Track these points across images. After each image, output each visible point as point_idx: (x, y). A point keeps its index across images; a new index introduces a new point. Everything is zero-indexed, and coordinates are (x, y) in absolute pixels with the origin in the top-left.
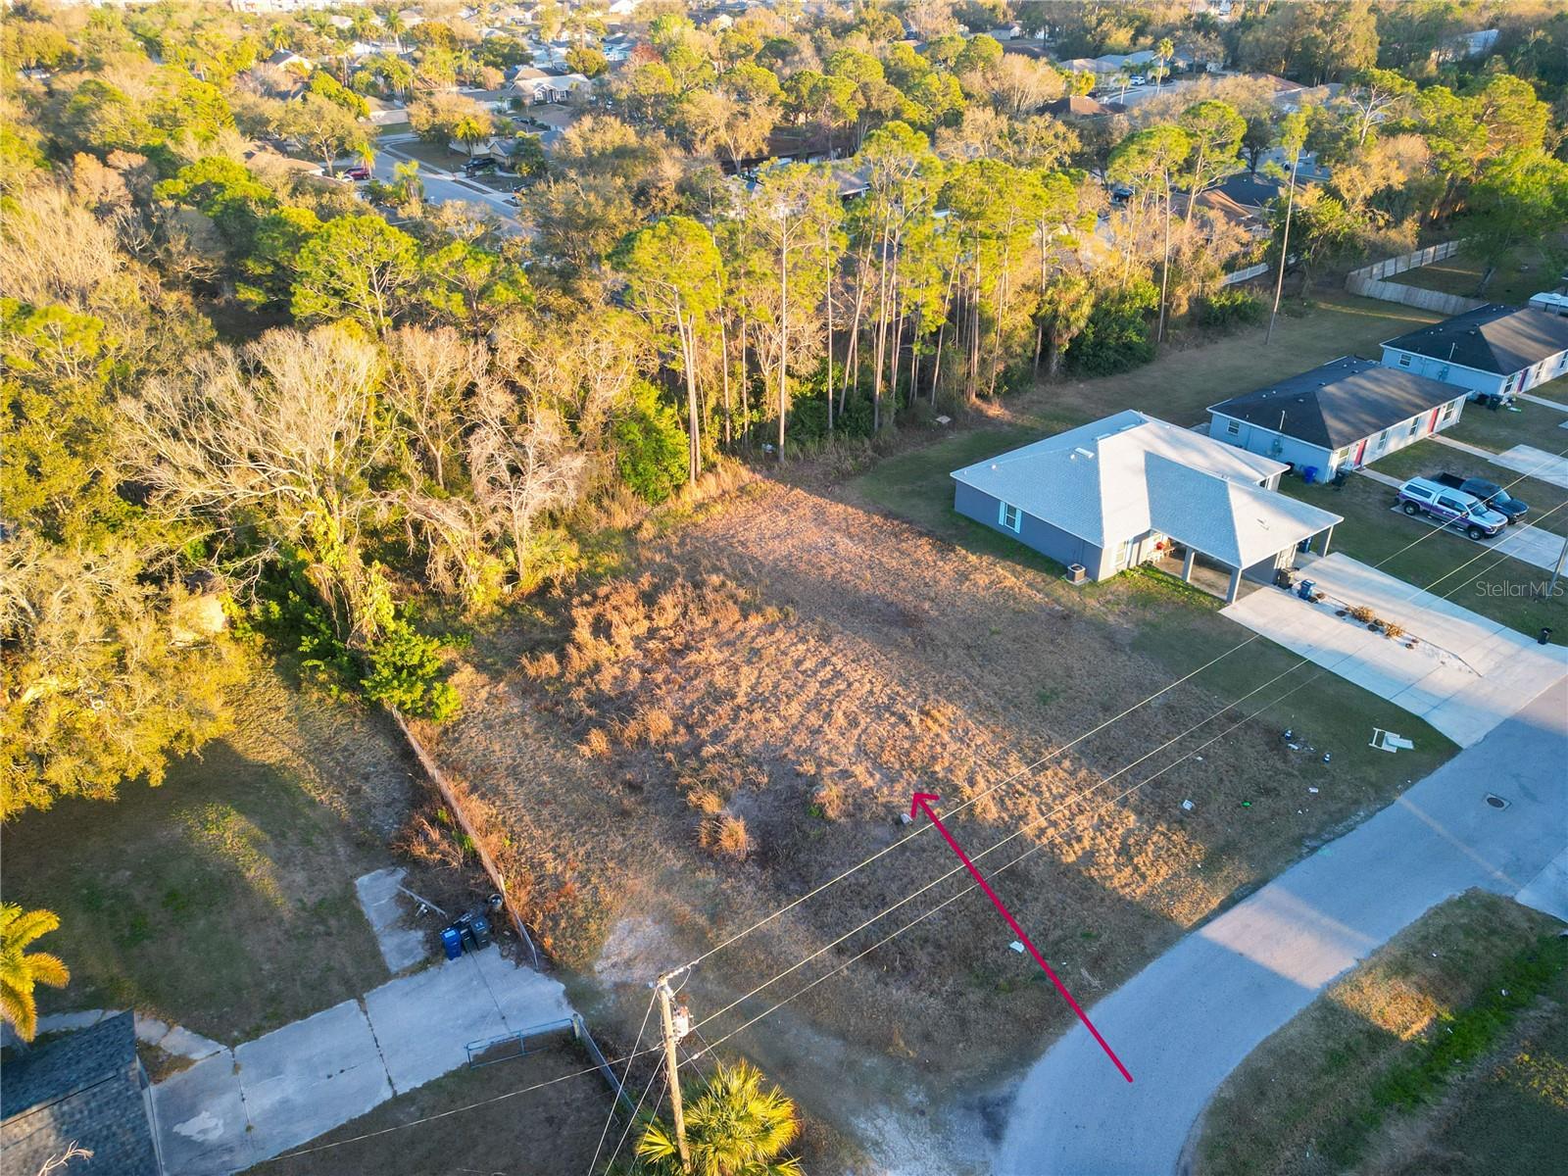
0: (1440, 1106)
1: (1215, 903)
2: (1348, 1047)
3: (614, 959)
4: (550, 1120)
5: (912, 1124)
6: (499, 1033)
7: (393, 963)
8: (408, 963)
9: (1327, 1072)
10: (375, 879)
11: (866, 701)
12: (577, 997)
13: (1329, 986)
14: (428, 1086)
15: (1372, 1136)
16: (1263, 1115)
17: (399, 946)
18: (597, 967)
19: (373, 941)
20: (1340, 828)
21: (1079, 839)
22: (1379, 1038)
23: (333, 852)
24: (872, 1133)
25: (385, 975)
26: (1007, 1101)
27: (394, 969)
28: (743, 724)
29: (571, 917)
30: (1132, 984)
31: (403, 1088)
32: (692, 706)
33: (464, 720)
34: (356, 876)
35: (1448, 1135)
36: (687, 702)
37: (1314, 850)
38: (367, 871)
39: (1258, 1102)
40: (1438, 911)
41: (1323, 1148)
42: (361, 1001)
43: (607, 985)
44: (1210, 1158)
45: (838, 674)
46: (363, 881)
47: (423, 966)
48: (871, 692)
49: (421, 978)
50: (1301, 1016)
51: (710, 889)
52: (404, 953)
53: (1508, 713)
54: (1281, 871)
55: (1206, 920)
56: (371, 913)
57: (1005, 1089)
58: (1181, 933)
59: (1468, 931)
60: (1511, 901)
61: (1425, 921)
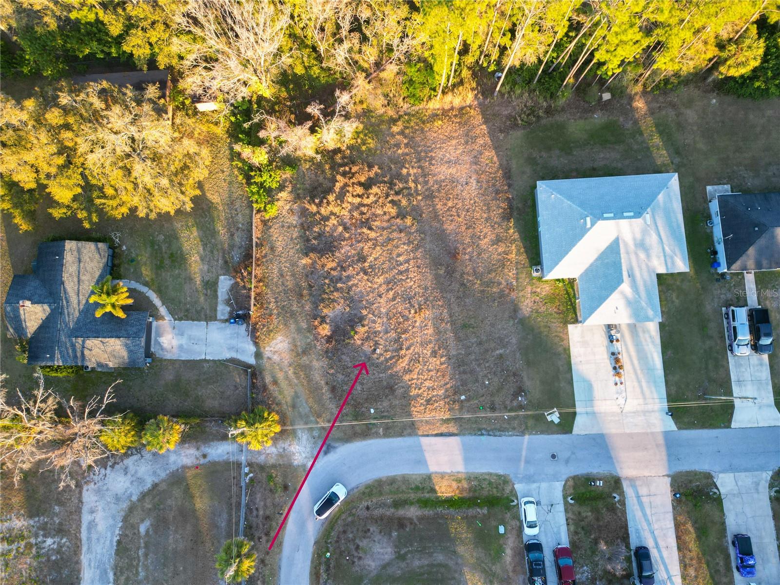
0: (428, 512)
1: (436, 432)
2: (423, 488)
3: (272, 349)
4: (235, 386)
5: (310, 439)
6: (234, 355)
7: (220, 316)
8: (222, 318)
9: (412, 489)
10: (225, 279)
11: (406, 291)
12: (258, 355)
13: (436, 473)
14: (213, 361)
15: (407, 507)
16: (386, 488)
17: (223, 310)
18: (266, 349)
19: (216, 304)
20: (498, 433)
21: (420, 389)
22: (433, 490)
23: (218, 261)
24: (300, 436)
25: (216, 319)
26: (334, 448)
27: (218, 318)
28: (359, 277)
29: (268, 328)
30: (391, 440)
31: (208, 358)
32: (349, 257)
33: (277, 217)
34: (221, 275)
35: (421, 519)
36: (349, 254)
37: (482, 435)
38: (224, 275)
39: (388, 485)
40: (490, 474)
41: (394, 501)
42: (207, 324)
43: (266, 356)
44: (366, 488)
45: (407, 270)
46: (222, 278)
47: (226, 321)
48: (411, 287)
49: (223, 325)
50: (420, 475)
51: (309, 340)
52: (223, 314)
53: (605, 432)
54: (464, 435)
55: (427, 436)
56: (219, 294)
57: (337, 445)
58: (417, 435)
59: (490, 483)
60: (513, 484)
61: (482, 474)
